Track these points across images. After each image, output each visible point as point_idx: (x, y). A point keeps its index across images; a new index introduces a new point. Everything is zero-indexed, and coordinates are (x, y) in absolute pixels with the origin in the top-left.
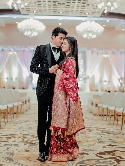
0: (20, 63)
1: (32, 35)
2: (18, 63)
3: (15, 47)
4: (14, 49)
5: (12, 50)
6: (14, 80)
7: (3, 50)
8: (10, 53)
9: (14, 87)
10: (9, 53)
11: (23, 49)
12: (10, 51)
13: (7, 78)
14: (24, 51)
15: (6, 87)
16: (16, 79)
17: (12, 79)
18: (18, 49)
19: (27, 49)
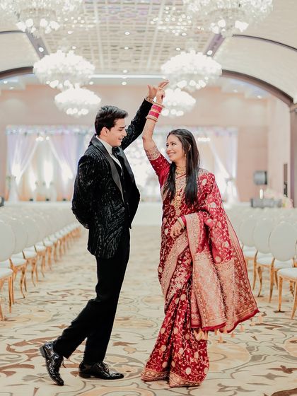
0: (56, 156)
1: (80, 114)
2: (54, 156)
3: (47, 128)
4: (46, 132)
5: (42, 133)
6: (48, 185)
7: (26, 134)
8: (40, 139)
9: (48, 197)
10: (37, 139)
11: (60, 131)
12: (38, 135)
13: (36, 183)
14: (63, 134)
15: (35, 199)
16: (51, 184)
17: (44, 184)
18: (53, 132)
19: (67, 132)
